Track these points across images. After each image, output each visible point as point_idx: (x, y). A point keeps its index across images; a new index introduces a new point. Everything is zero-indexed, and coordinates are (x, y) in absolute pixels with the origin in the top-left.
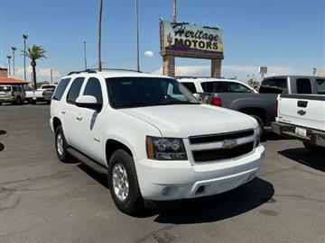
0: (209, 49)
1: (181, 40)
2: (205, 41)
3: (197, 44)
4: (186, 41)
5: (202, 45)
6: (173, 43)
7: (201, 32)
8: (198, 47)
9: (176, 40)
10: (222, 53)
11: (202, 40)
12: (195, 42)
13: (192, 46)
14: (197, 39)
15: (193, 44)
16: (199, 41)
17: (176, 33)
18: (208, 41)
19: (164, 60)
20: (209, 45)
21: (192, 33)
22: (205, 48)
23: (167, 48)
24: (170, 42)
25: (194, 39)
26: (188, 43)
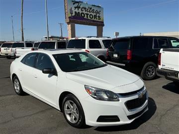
0: (95, 20)
1: (79, 13)
2: (93, 14)
3: (89, 16)
4: (82, 13)
5: (91, 16)
6: (74, 14)
7: (91, 8)
8: (90, 19)
9: (75, 12)
10: (103, 22)
11: (91, 13)
13: (86, 17)
14: (89, 13)
15: (86, 15)
17: (75, 8)
18: (95, 14)
20: (95, 16)
21: (85, 8)
22: (93, 19)
23: (69, 18)
24: (72, 14)
25: (87, 12)
26: (83, 15)
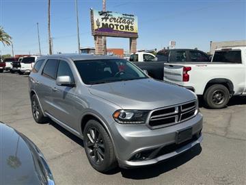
0: (127, 31)
1: (107, 24)
2: (124, 25)
3: (119, 27)
4: (110, 25)
5: (122, 27)
6: (101, 26)
7: (121, 19)
8: (119, 29)
9: (103, 24)
10: (137, 33)
11: (122, 24)
12: (117, 25)
13: (115, 28)
16: (120, 24)
17: (103, 19)
18: (127, 24)
19: (95, 39)
20: (127, 27)
21: (114, 19)
22: (124, 30)
23: (96, 30)
24: (98, 25)
25: (116, 23)
26: (112, 26)
